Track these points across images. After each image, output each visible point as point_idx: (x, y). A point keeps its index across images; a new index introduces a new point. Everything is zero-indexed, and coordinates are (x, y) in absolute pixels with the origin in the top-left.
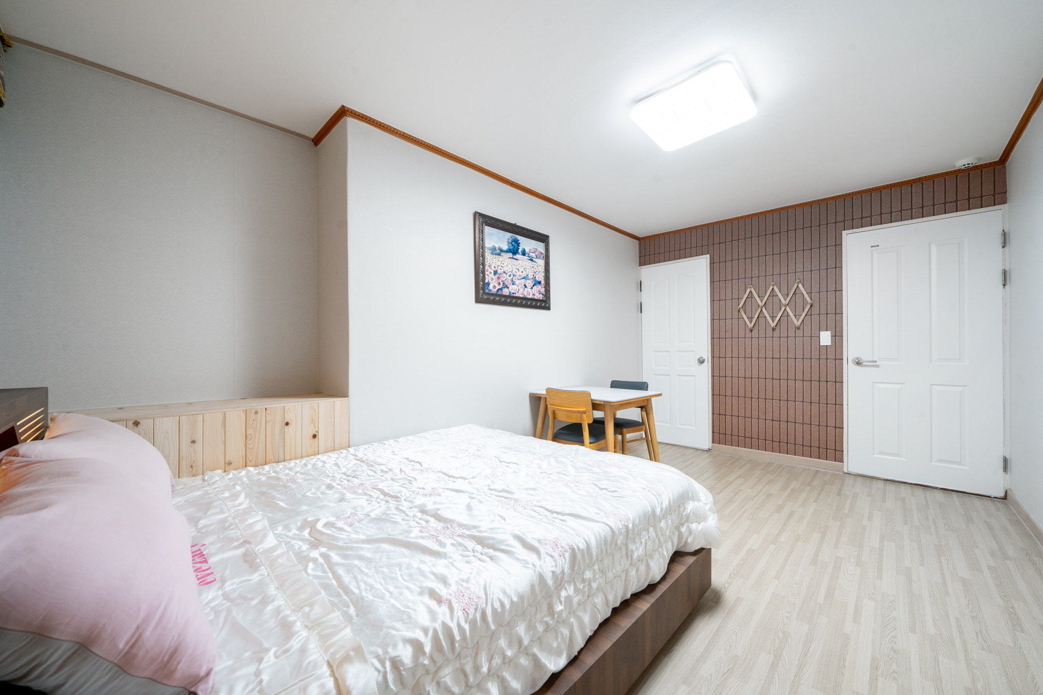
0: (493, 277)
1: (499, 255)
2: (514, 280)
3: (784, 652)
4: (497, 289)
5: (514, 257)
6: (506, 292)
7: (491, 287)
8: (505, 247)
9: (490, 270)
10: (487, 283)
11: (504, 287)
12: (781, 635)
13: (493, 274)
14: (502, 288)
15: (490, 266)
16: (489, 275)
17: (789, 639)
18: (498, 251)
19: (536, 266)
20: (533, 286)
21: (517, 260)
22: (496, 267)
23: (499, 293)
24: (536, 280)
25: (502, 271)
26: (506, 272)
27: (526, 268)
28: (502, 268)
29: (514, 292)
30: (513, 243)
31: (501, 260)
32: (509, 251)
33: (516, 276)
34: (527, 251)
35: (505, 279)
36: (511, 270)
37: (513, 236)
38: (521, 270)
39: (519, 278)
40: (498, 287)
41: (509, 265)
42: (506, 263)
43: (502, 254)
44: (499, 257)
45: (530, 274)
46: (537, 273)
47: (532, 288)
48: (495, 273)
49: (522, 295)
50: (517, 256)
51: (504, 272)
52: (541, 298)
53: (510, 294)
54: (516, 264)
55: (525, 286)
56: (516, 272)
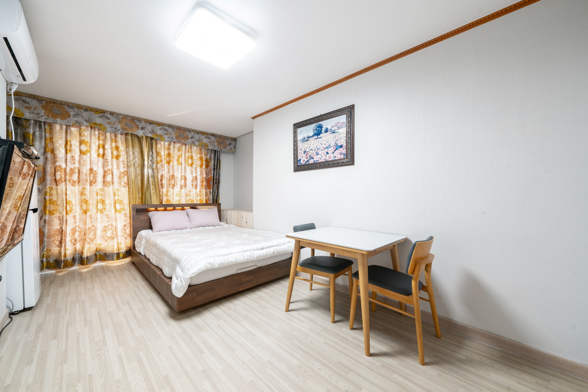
0: (303, 155)
1: (307, 141)
2: (318, 152)
3: (136, 322)
4: (305, 161)
5: (319, 137)
6: (311, 161)
7: (302, 161)
8: (311, 134)
9: (301, 152)
10: (299, 160)
11: (311, 159)
12: (142, 325)
13: (303, 153)
14: (309, 160)
15: (301, 150)
16: (301, 155)
17: (138, 327)
18: (307, 139)
19: (338, 135)
20: (335, 151)
21: (321, 138)
22: (305, 148)
23: (306, 163)
24: (337, 146)
25: (310, 149)
26: (312, 149)
27: (328, 140)
28: (309, 148)
29: (318, 160)
30: (317, 129)
31: (308, 143)
32: (315, 135)
33: (319, 149)
34: (329, 128)
35: (311, 154)
36: (316, 146)
37: (317, 124)
38: (324, 143)
39: (322, 149)
40: (306, 160)
41: (314, 144)
42: (313, 143)
43: (310, 139)
44: (307, 142)
45: (332, 143)
46: (340, 139)
47: (333, 153)
48: (305, 152)
49: (324, 160)
50: (321, 135)
51: (311, 150)
52: (342, 158)
53: (314, 162)
54: (320, 141)
55: (327, 153)
56: (320, 146)
